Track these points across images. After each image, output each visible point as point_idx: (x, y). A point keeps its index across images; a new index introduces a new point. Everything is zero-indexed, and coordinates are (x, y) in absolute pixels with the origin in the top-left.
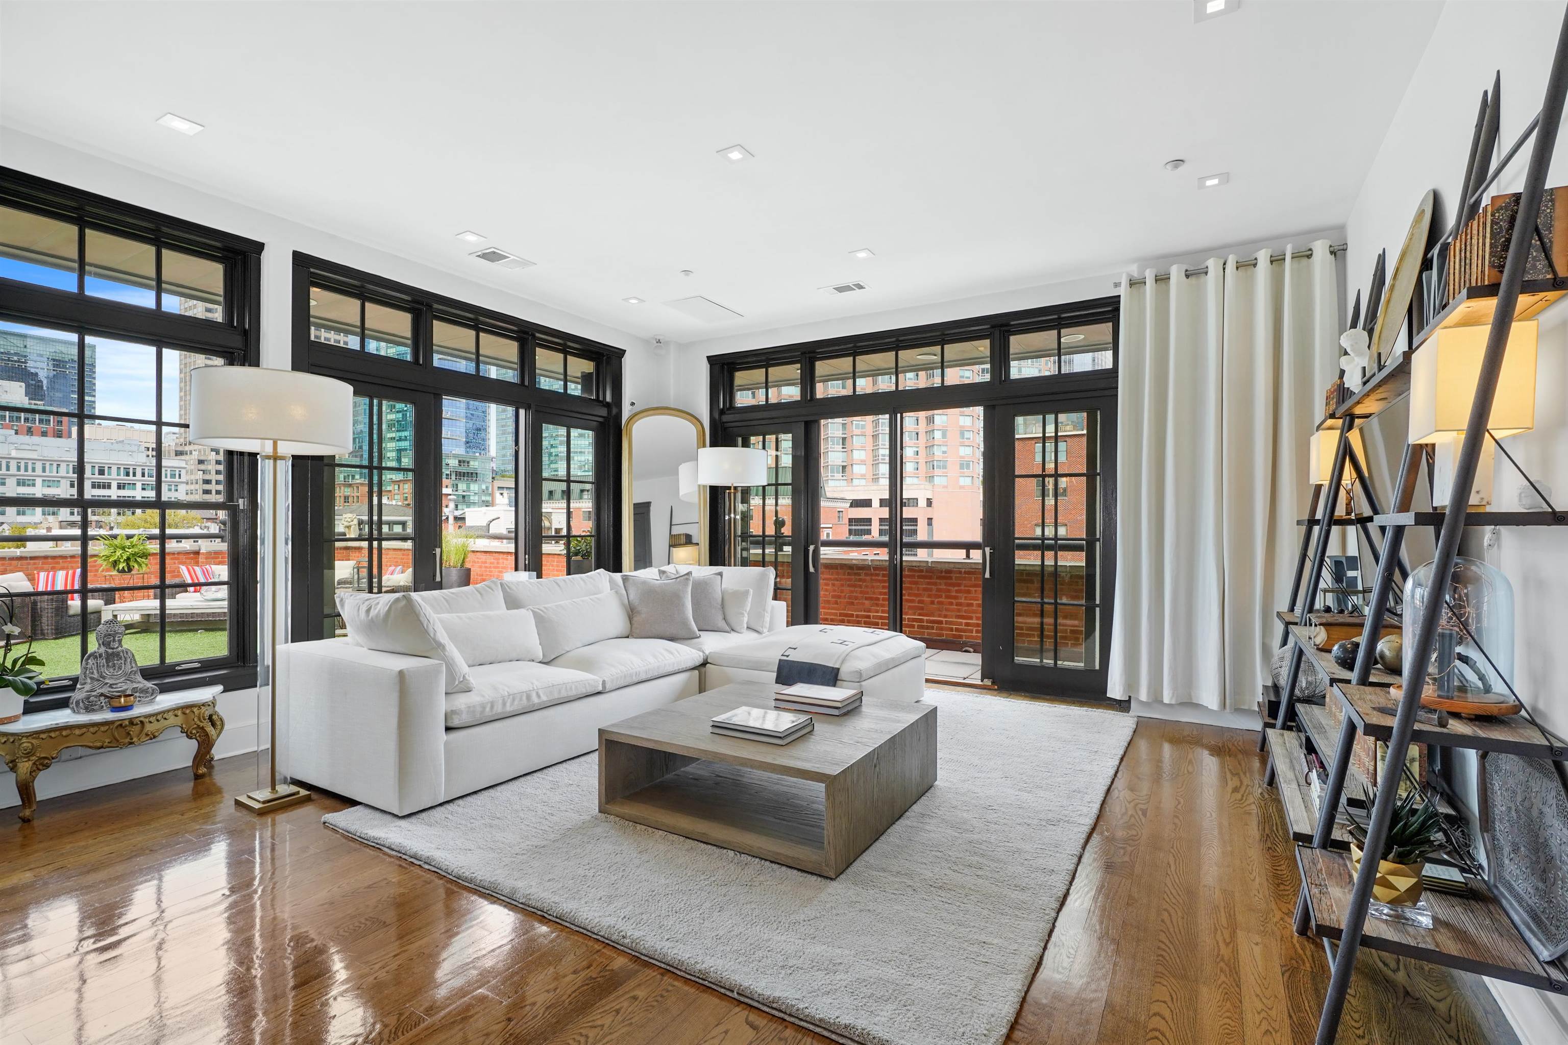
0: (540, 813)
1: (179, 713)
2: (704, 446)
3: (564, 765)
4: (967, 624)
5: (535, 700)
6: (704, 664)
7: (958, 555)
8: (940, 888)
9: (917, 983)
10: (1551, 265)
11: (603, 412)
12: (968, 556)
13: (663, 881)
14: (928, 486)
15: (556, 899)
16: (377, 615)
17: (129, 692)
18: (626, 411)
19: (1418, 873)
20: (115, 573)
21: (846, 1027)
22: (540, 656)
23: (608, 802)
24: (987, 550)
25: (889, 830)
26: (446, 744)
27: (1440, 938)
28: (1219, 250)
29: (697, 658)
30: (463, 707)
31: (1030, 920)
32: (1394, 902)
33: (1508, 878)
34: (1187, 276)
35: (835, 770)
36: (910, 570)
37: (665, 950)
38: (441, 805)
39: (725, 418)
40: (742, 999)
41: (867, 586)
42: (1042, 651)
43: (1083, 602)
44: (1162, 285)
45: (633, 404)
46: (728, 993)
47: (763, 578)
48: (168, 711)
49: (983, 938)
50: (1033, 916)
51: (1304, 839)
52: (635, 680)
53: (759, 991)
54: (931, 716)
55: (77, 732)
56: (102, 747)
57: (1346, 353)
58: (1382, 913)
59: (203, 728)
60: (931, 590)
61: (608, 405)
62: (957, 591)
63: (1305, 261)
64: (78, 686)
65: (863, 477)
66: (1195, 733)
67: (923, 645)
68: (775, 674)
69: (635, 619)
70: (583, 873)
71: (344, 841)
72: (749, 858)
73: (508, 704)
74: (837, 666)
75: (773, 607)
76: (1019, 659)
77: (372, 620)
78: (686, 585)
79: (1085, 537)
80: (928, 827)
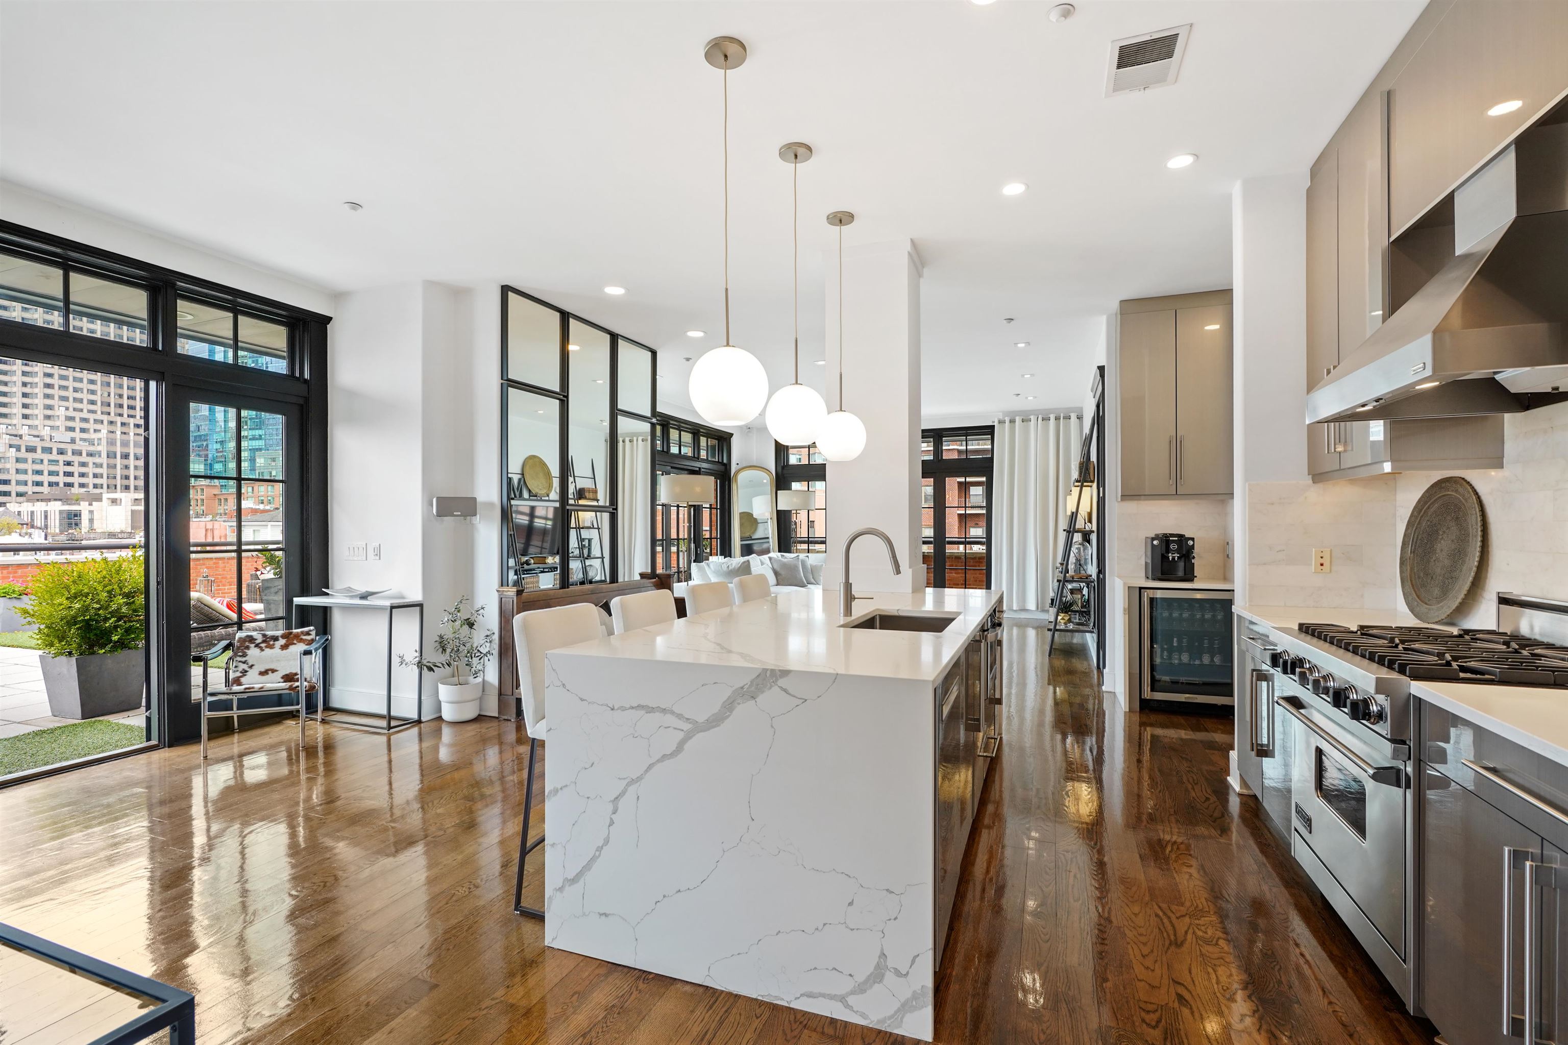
2: (774, 489)
28: (1036, 413)
34: (1023, 421)
44: (1012, 424)
45: (737, 464)
63: (1068, 420)
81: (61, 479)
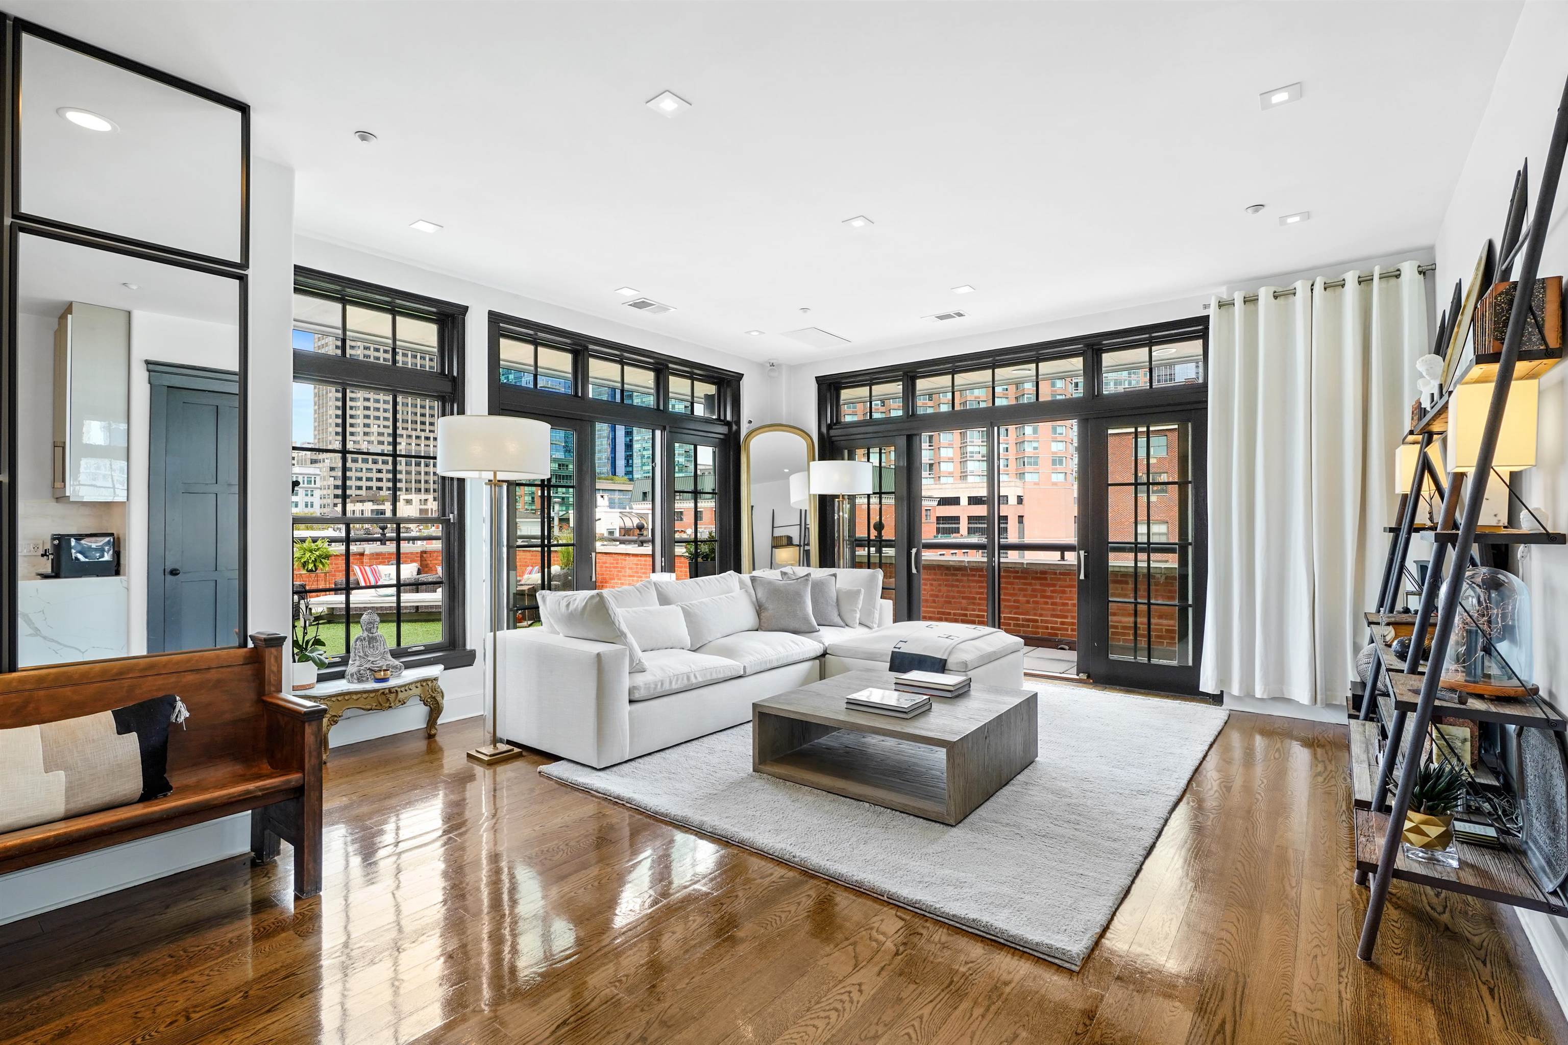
0: (705, 770)
1: (419, 685)
2: (814, 460)
3: (715, 735)
4: (1062, 623)
5: (693, 680)
6: (824, 654)
7: (1053, 557)
8: (1044, 836)
9: (1027, 898)
10: (1543, 338)
11: (723, 429)
12: (1063, 558)
13: (816, 822)
14: (1019, 483)
15: (736, 829)
16: (576, 610)
17: (384, 668)
18: (744, 429)
19: (1447, 824)
20: (304, 572)
21: (974, 920)
22: (688, 643)
23: (760, 763)
24: (1082, 553)
25: (998, 793)
26: (630, 713)
27: (1462, 874)
28: (1308, 273)
29: (817, 649)
30: (641, 684)
31: (1121, 862)
32: (1427, 847)
33: (1535, 834)
34: (1276, 297)
35: (955, 738)
36: (1005, 571)
37: (827, 866)
38: (626, 762)
39: (832, 432)
40: (891, 901)
41: (963, 586)
42: (1135, 650)
43: (1176, 602)
44: (1250, 306)
45: (750, 422)
46: (879, 897)
47: (872, 579)
48: (412, 683)
49: (1081, 871)
50: (1123, 859)
51: (1363, 805)
52: (769, 666)
53: (905, 895)
54: (1033, 699)
55: (355, 697)
56: (371, 709)
57: (1422, 376)
58: (1417, 856)
59: (434, 698)
60: (1026, 590)
61: (728, 424)
62: (1052, 591)
63: (1393, 281)
64: (350, 662)
65: (950, 474)
66: (1286, 725)
67: (1022, 641)
68: (888, 664)
69: (763, 614)
70: (752, 813)
71: (557, 786)
72: (882, 809)
73: (674, 683)
74: (944, 657)
75: (881, 605)
76: (1113, 657)
77: (571, 613)
78: (807, 585)
79: (1177, 541)
80: (1030, 792)
81: (374, 484)
